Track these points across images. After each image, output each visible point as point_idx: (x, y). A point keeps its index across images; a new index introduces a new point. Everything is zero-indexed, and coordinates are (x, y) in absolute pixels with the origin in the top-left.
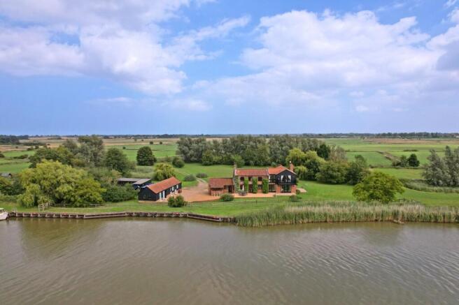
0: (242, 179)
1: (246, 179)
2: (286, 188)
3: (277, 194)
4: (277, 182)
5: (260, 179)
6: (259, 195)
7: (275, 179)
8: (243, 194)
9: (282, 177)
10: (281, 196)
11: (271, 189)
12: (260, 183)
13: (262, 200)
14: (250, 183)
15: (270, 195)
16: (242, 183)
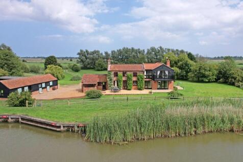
0: (116, 74)
1: (120, 74)
2: (164, 85)
3: (153, 91)
4: (154, 78)
5: (135, 75)
6: (134, 92)
7: (152, 75)
8: (115, 91)
9: (159, 73)
10: (158, 93)
11: (147, 85)
12: (134, 79)
13: (135, 97)
14: (124, 79)
15: (146, 92)
16: (114, 79)
